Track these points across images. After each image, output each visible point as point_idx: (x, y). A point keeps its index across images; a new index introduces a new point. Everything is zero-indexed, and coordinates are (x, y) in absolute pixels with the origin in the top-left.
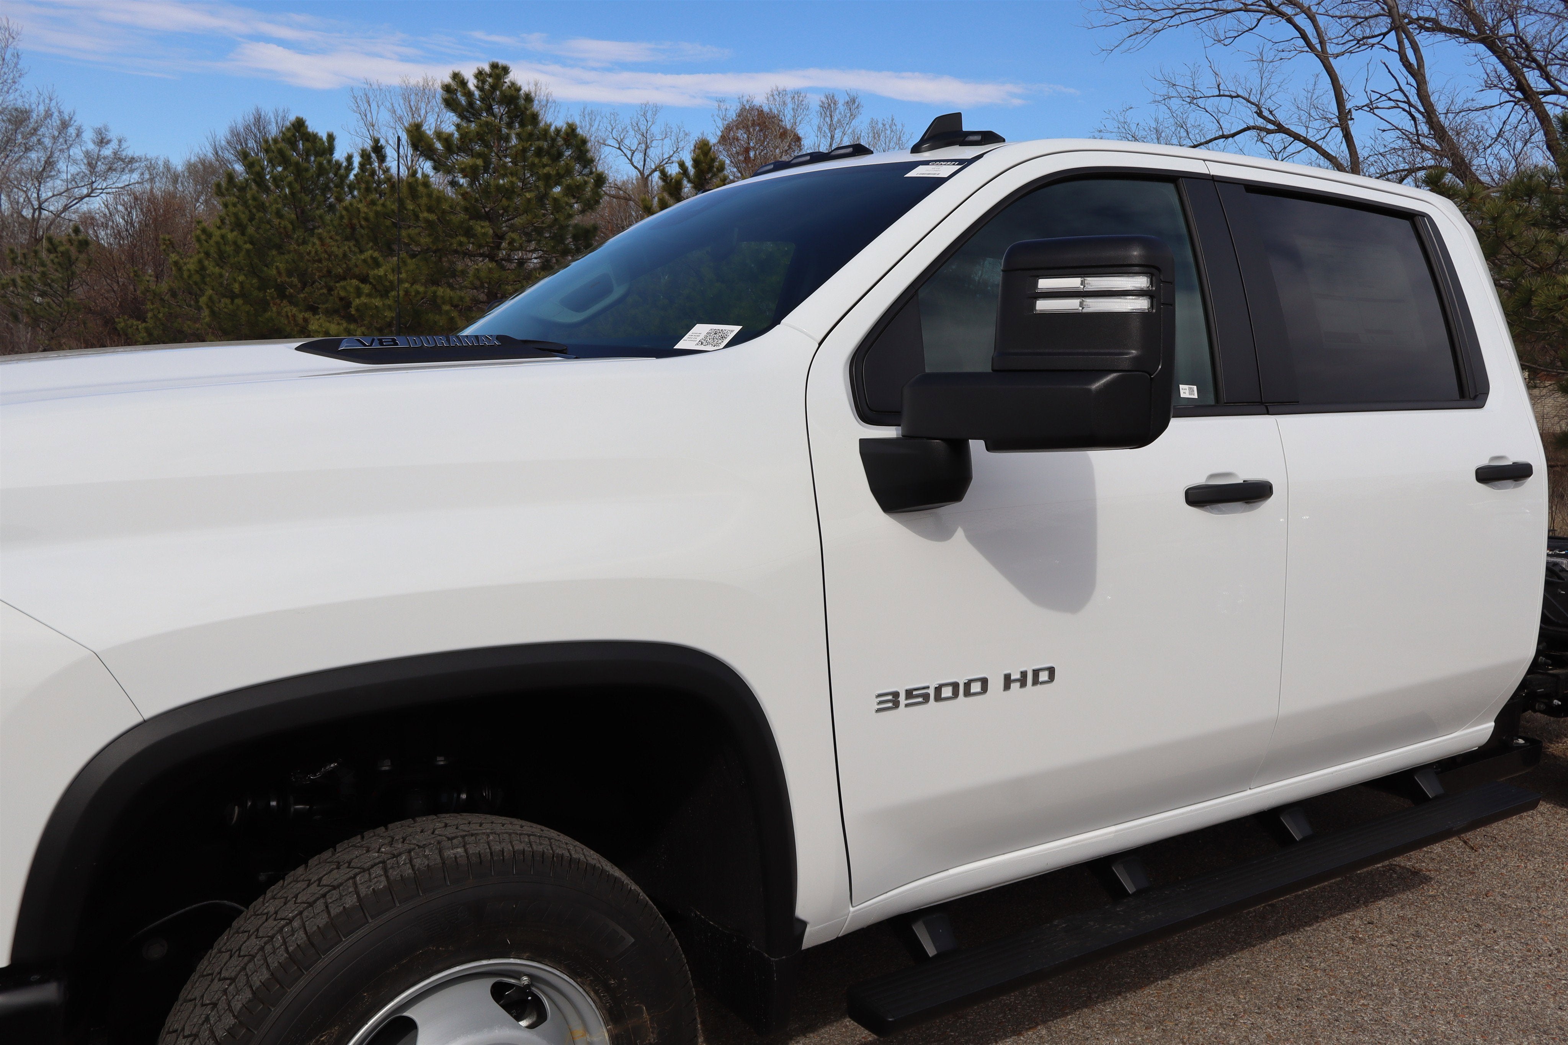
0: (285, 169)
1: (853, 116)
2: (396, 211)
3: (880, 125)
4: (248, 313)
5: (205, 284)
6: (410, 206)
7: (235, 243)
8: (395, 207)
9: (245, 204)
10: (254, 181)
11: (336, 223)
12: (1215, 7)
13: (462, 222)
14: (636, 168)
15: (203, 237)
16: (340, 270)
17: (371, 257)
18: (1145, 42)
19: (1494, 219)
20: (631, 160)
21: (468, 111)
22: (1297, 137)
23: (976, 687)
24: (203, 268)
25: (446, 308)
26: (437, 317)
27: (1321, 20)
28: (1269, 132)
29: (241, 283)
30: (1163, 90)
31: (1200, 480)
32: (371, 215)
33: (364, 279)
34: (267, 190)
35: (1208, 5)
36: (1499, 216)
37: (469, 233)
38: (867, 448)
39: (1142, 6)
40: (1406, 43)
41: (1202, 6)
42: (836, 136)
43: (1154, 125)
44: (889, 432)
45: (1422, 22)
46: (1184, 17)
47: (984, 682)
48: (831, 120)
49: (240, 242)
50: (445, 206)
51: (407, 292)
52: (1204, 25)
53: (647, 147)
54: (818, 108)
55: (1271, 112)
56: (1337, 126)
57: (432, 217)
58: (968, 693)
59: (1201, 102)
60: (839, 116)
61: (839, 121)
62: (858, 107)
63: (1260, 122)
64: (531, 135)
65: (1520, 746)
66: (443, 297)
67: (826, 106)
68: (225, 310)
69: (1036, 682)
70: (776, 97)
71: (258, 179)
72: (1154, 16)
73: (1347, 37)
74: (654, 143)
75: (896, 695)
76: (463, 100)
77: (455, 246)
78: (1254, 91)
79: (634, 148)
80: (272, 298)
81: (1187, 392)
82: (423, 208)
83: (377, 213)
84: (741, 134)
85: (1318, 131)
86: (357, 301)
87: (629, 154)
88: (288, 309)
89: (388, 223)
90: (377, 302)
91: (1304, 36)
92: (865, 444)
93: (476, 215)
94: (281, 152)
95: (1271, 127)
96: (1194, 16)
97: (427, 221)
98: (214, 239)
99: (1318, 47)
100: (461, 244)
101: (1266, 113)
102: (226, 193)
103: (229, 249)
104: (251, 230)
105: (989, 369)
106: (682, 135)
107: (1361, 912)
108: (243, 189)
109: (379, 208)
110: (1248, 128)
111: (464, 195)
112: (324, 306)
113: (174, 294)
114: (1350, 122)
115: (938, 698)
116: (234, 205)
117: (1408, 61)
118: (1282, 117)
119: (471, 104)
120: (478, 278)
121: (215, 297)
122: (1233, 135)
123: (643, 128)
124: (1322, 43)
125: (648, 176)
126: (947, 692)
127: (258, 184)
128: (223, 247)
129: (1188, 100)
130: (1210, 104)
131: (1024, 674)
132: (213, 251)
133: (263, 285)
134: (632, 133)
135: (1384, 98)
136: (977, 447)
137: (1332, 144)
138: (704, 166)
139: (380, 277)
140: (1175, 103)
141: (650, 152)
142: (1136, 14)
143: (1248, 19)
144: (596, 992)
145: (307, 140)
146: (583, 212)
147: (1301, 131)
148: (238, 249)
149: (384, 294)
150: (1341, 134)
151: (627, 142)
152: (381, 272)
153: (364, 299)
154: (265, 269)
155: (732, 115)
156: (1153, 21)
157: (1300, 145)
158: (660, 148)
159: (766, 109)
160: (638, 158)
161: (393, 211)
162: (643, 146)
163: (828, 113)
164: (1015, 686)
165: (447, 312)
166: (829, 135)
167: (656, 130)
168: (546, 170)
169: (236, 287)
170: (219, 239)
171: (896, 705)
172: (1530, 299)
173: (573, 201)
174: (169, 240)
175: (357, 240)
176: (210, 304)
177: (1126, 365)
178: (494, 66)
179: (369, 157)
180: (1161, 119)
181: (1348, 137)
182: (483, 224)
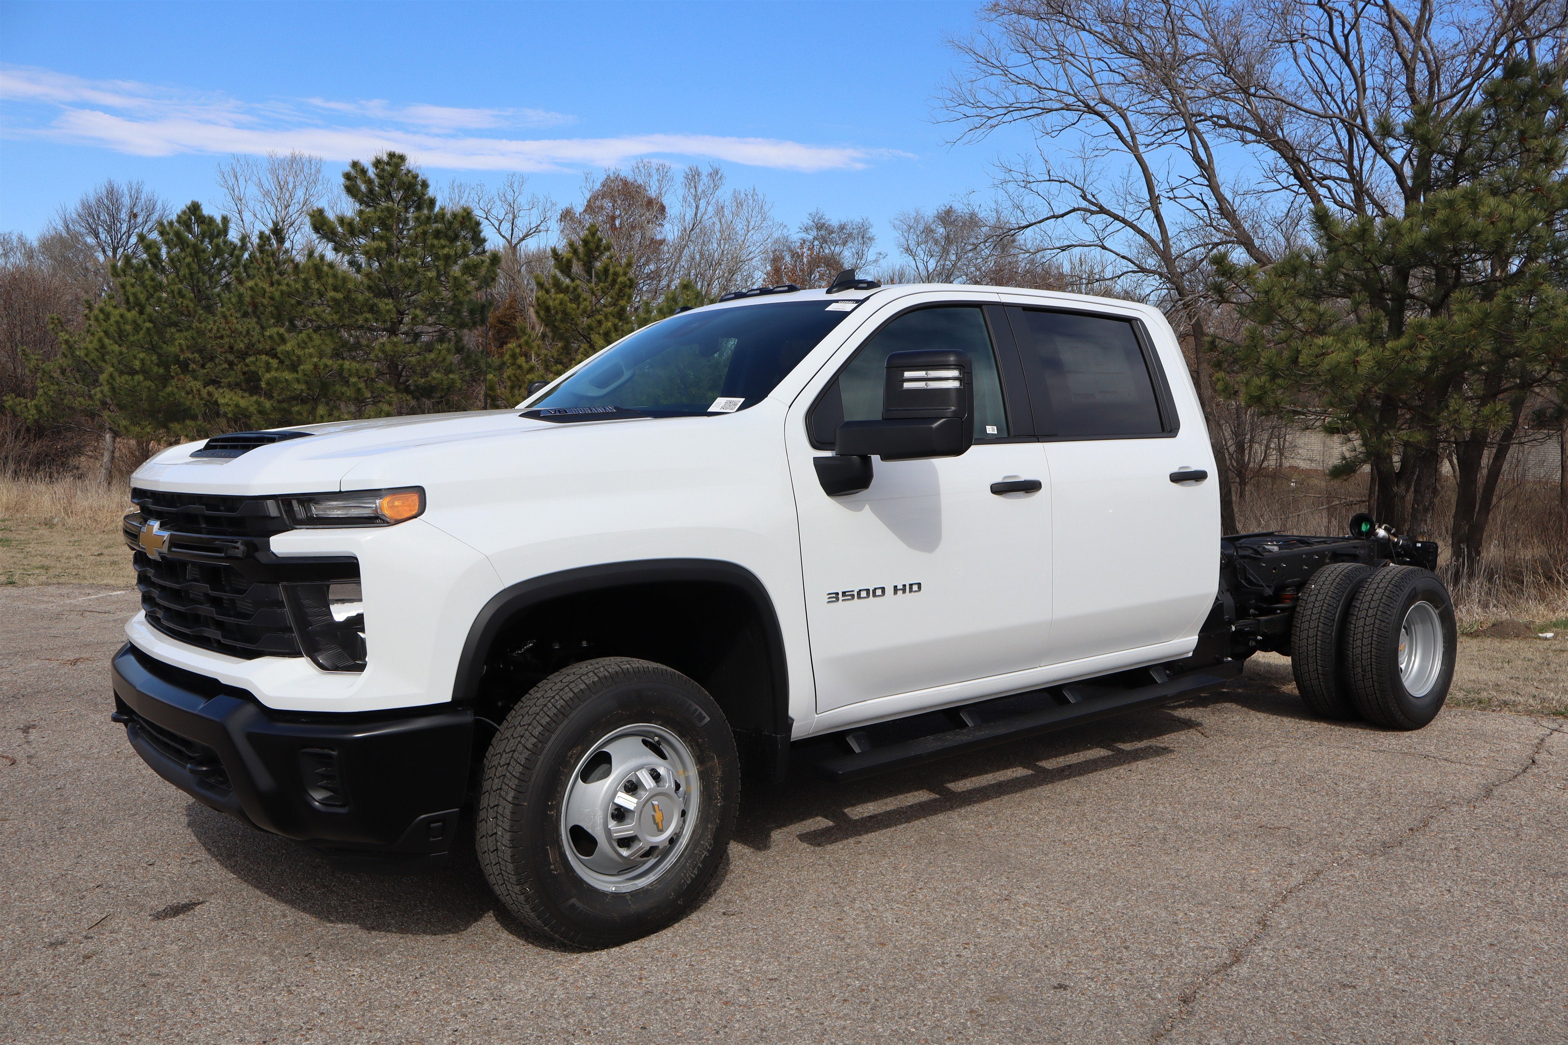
0: (182, 250)
1: (716, 187)
2: (301, 289)
3: (743, 195)
4: (149, 388)
5: (105, 361)
6: (315, 285)
7: (135, 322)
8: (299, 286)
9: (143, 284)
10: (151, 262)
11: (234, 300)
12: (1041, 106)
13: (367, 300)
14: (504, 237)
15: (101, 316)
16: (242, 346)
17: (278, 333)
18: (983, 135)
19: (1267, 293)
20: (498, 230)
21: (367, 197)
22: (1116, 217)
23: (879, 592)
24: (103, 346)
25: (353, 380)
26: (345, 389)
27: (1131, 117)
28: (1092, 213)
29: (142, 360)
30: (1002, 176)
31: (999, 479)
32: (277, 295)
33: (273, 355)
34: (163, 270)
35: (1035, 105)
36: (1270, 290)
37: (372, 309)
38: (817, 462)
39: (979, 104)
40: (1198, 143)
41: (1031, 105)
42: (700, 206)
43: (994, 206)
44: (828, 454)
45: (1215, 119)
46: (1016, 115)
47: (883, 589)
48: (696, 191)
49: (140, 321)
50: (350, 286)
51: (316, 366)
52: (1034, 120)
53: (514, 217)
54: (683, 179)
55: (1093, 196)
56: (1149, 209)
57: (339, 296)
58: (874, 595)
59: (1034, 186)
60: (704, 188)
61: (703, 191)
62: (720, 178)
63: (1084, 204)
64: (428, 218)
65: (1230, 662)
66: (349, 370)
67: (690, 177)
68: (126, 386)
69: (911, 591)
70: (641, 169)
71: (155, 260)
72: (990, 114)
73: (1156, 130)
74: (522, 213)
75: (837, 594)
76: (363, 187)
77: (360, 322)
78: (1078, 178)
79: (501, 218)
80: (177, 374)
81: (991, 430)
82: (330, 287)
83: (282, 293)
84: (608, 204)
85: (1133, 213)
86: (268, 376)
87: (497, 224)
88: (192, 383)
89: (293, 301)
90: (288, 375)
91: (1117, 132)
92: (816, 460)
93: (380, 294)
94: (178, 234)
95: (1094, 208)
96: (1024, 113)
97: (334, 300)
98: (112, 320)
99: (1129, 139)
100: (366, 320)
101: (1089, 197)
102: (122, 274)
103: (128, 328)
104: (149, 309)
105: (881, 419)
106: (549, 205)
107: (1125, 766)
108: (140, 269)
109: (284, 288)
110: (1074, 210)
111: (368, 275)
112: (226, 381)
113: (63, 372)
114: (1160, 206)
115: (859, 597)
116: (133, 286)
117: (1199, 157)
118: (1103, 200)
119: (371, 191)
120: (383, 352)
121: (116, 374)
122: (1062, 216)
123: (510, 199)
124: (1133, 137)
125: (516, 245)
126: (863, 594)
127: (155, 266)
128: (123, 327)
129: (1023, 184)
130: (1042, 188)
131: (904, 586)
132: (112, 330)
133: (164, 363)
134: (499, 203)
135: (1189, 182)
136: (875, 459)
137: (1145, 223)
138: (592, 246)
139: (287, 352)
140: (1011, 187)
141: (518, 222)
142: (974, 112)
143: (1071, 116)
144: (692, 746)
145: (203, 222)
146: (479, 289)
147: (1120, 213)
148: (137, 327)
149: (294, 368)
150: (1153, 215)
151: (494, 212)
152: (288, 347)
153: (273, 374)
154: (165, 346)
155: (598, 186)
156: (989, 118)
157: (1118, 225)
158: (527, 218)
159: (630, 179)
160: (506, 227)
161: (297, 290)
162: (511, 216)
163: (692, 185)
164: (900, 593)
165: (355, 384)
166: (694, 205)
167: (523, 200)
168: (446, 251)
169: (137, 364)
170: (118, 318)
171: (838, 599)
172: (1298, 357)
173: (470, 278)
174: (58, 319)
175: (259, 318)
176: (111, 381)
177: (949, 415)
178: (392, 155)
179: (269, 239)
180: (1000, 201)
181: (1158, 217)
182: (386, 301)
